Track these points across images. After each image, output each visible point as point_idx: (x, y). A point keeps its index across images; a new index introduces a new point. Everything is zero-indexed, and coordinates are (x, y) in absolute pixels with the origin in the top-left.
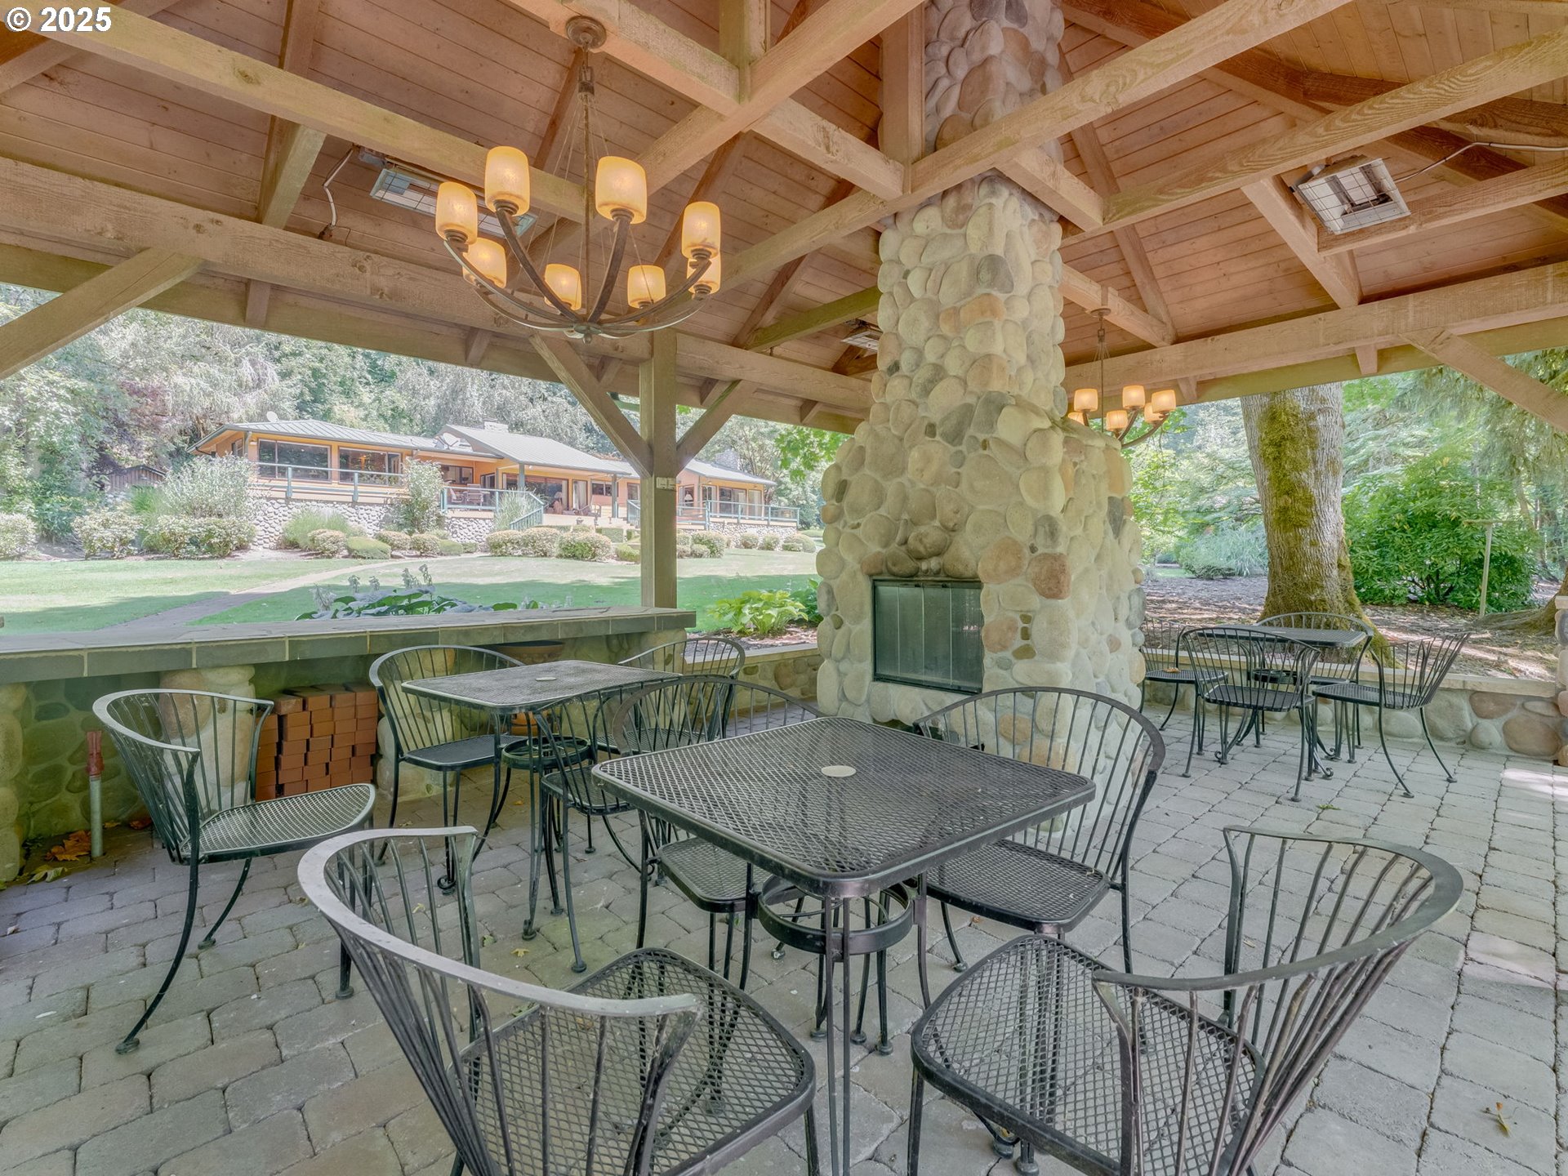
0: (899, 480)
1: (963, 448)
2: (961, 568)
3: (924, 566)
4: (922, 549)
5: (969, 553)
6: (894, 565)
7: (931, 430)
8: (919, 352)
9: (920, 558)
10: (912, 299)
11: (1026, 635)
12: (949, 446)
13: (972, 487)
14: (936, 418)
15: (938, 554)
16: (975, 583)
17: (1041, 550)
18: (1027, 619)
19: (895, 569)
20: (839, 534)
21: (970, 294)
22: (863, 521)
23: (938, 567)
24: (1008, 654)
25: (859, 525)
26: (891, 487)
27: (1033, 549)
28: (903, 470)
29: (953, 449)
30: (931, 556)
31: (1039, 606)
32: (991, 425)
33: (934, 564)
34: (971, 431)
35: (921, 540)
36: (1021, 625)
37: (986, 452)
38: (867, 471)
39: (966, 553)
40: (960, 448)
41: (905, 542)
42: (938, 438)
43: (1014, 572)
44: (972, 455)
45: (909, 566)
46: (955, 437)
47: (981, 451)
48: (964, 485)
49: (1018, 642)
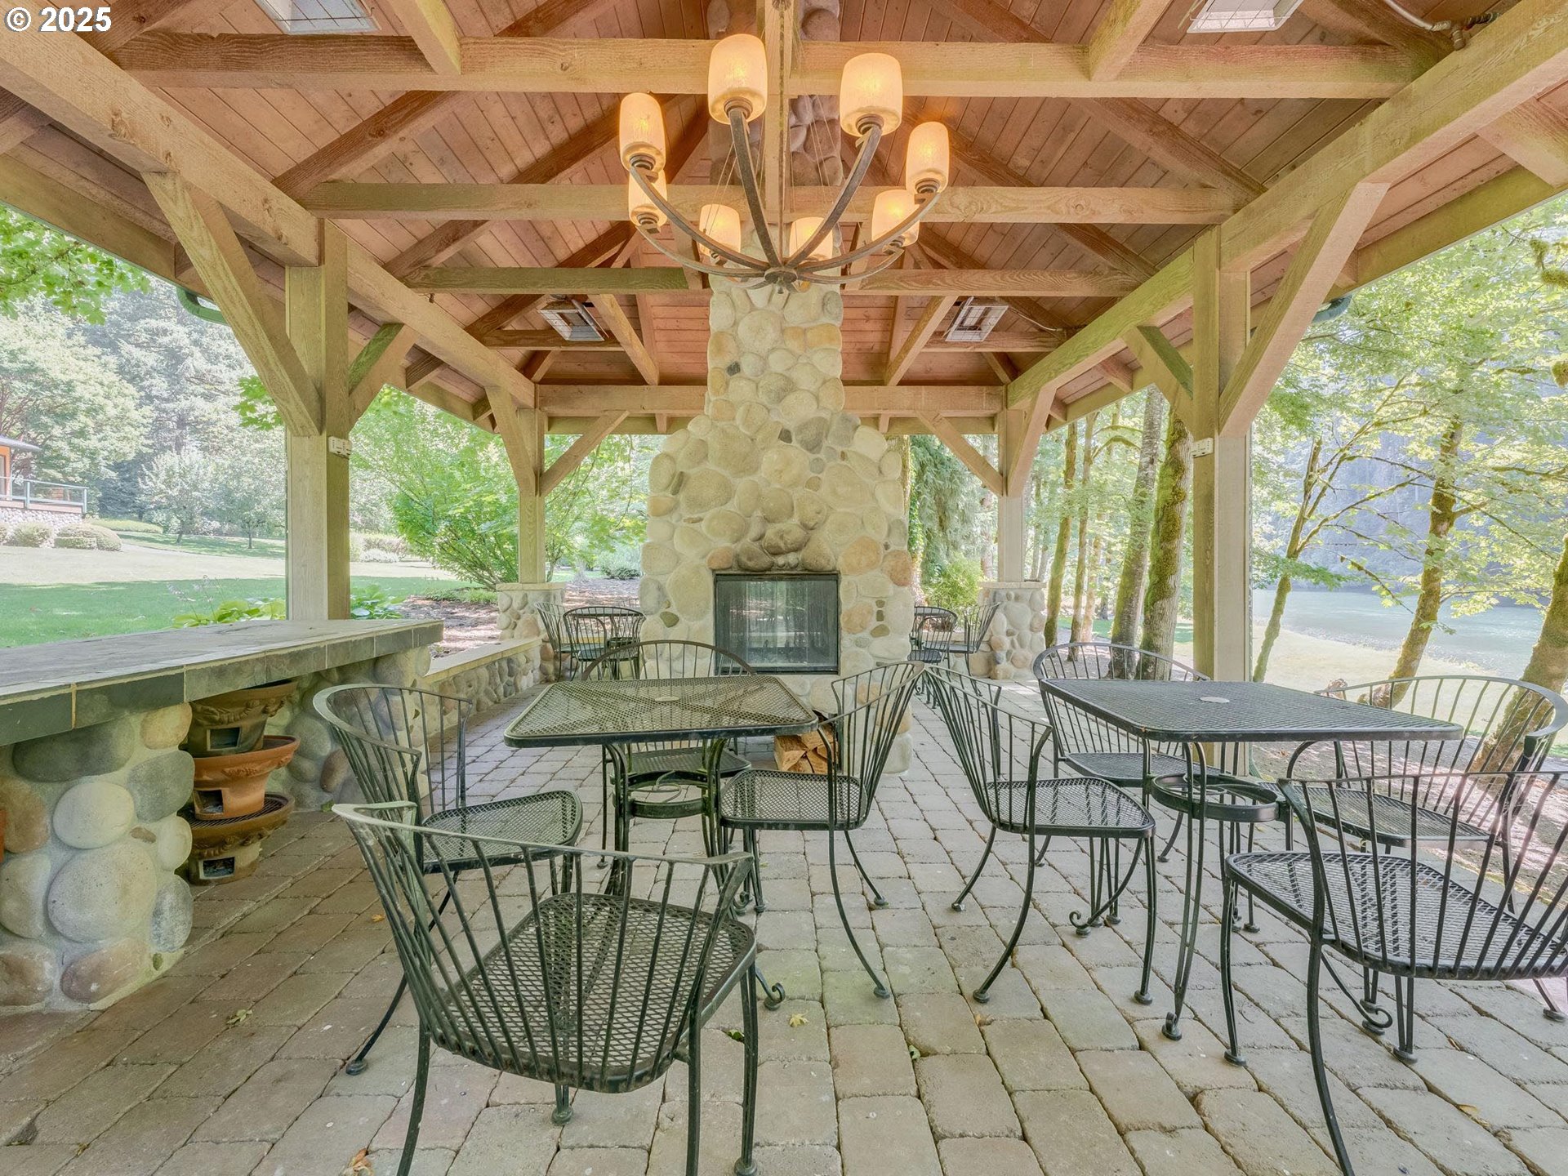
0: (751, 478)
1: (822, 455)
2: (823, 562)
3: (781, 560)
4: (782, 545)
5: (829, 549)
6: (750, 559)
7: (786, 436)
8: (764, 359)
9: (777, 552)
10: (753, 308)
11: (880, 616)
12: (808, 454)
13: (834, 492)
14: (791, 426)
15: (796, 550)
16: (833, 576)
17: (892, 548)
18: (880, 603)
19: (751, 564)
20: (674, 528)
21: (815, 320)
22: (707, 515)
23: (796, 562)
24: (866, 634)
25: (701, 520)
26: (742, 484)
27: (887, 547)
28: (755, 469)
29: (812, 456)
30: (790, 551)
31: (891, 592)
32: (848, 439)
33: (792, 558)
34: (827, 443)
35: (782, 537)
36: (876, 609)
37: (844, 463)
38: (710, 465)
39: (827, 549)
40: (818, 456)
41: (761, 537)
42: (794, 443)
43: (871, 565)
44: (832, 463)
45: (765, 560)
46: (813, 446)
47: (839, 461)
48: (824, 490)
49: (874, 623)
